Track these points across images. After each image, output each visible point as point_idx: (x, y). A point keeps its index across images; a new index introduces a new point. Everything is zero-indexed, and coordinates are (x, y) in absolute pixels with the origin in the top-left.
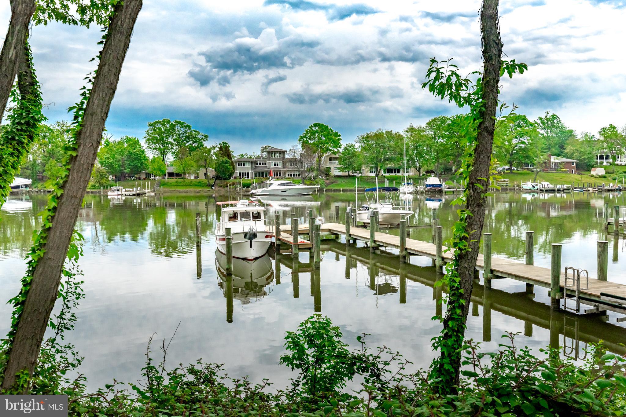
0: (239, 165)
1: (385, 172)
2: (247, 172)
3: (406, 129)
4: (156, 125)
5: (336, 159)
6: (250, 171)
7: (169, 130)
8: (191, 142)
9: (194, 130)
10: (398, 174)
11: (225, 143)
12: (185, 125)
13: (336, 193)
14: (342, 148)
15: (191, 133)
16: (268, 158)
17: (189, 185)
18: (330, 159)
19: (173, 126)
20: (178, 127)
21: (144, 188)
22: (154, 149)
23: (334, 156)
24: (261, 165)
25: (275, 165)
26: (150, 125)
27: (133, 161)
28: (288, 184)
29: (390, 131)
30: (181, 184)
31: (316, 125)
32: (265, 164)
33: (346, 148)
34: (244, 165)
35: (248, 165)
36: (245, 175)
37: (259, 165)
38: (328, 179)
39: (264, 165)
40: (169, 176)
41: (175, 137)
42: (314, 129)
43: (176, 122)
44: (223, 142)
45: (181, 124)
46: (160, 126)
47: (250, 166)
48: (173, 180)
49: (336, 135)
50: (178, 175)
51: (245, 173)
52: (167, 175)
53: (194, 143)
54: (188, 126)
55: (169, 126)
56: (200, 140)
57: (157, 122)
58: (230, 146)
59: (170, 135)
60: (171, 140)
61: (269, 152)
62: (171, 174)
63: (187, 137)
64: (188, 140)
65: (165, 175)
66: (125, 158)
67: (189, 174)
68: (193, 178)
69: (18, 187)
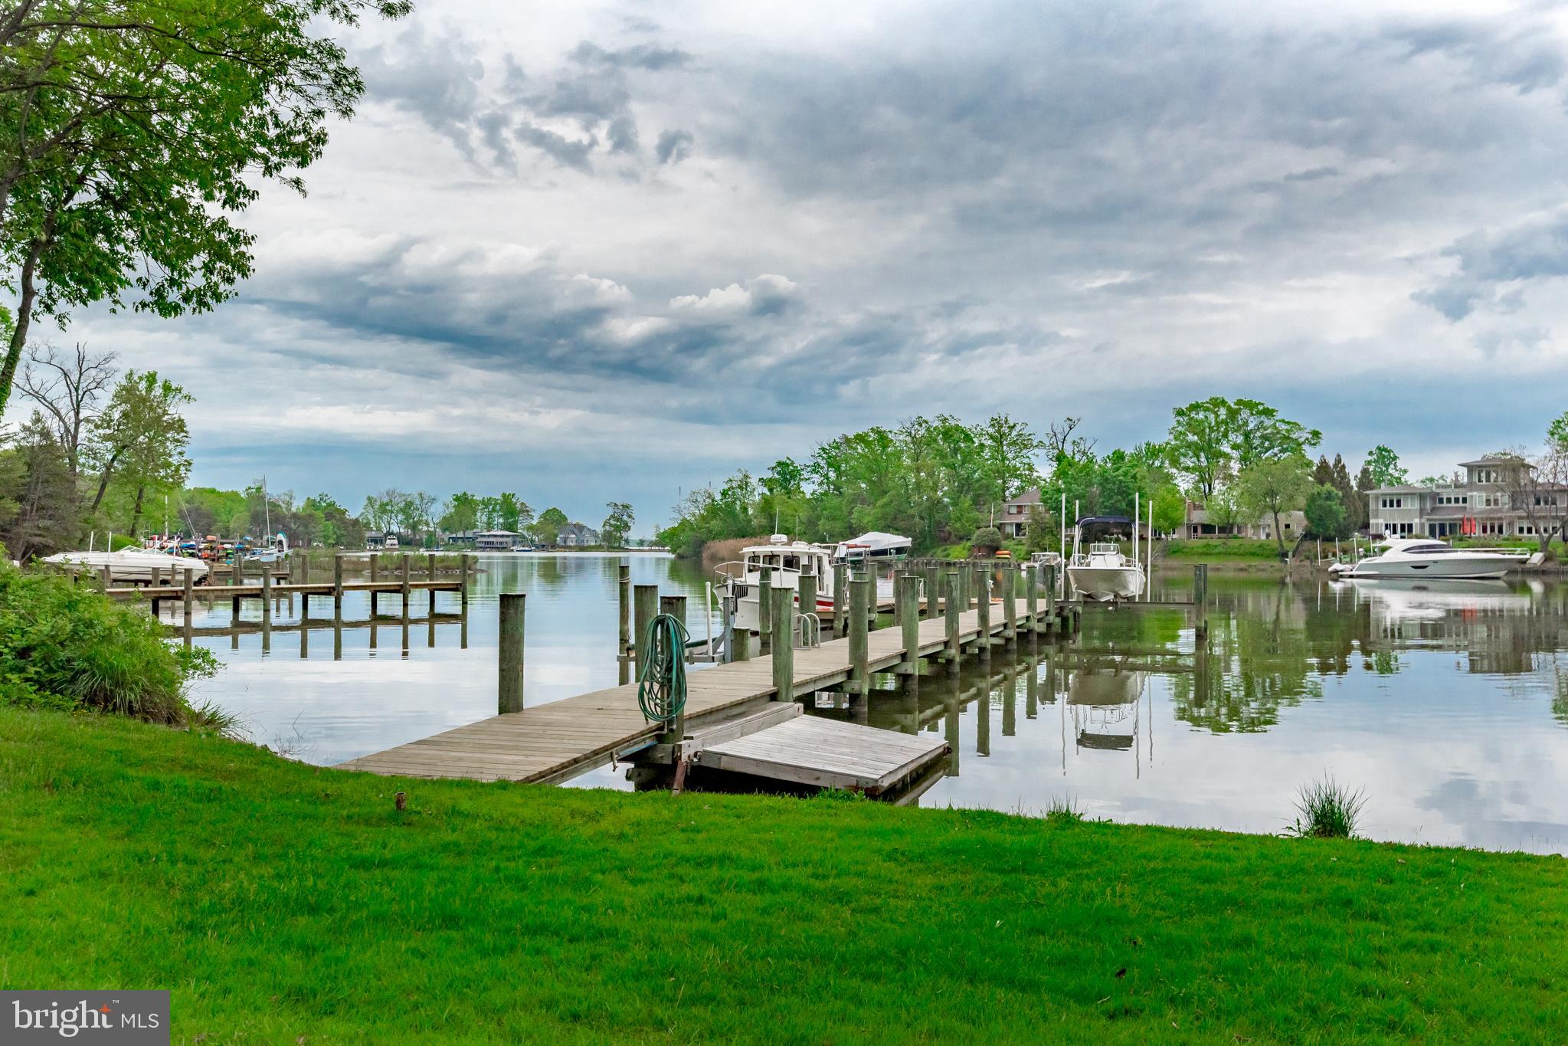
0: (1385, 505)
2: (1406, 522)
4: (1192, 414)
6: (1416, 521)
7: (1223, 422)
8: (1276, 450)
9: (1283, 421)
12: (1261, 408)
15: (1274, 426)
16: (1470, 485)
17: (1235, 554)
19: (1233, 414)
20: (1245, 414)
22: (1188, 469)
24: (1453, 504)
25: (1488, 502)
26: (1180, 413)
27: (1110, 497)
28: (1430, 549)
30: (1217, 551)
32: (1465, 500)
34: (1399, 505)
35: (1411, 505)
36: (1403, 530)
37: (1445, 504)
39: (1461, 504)
40: (1204, 532)
41: (1240, 439)
43: (1240, 402)
44: (1379, 448)
45: (1250, 405)
46: (1201, 416)
47: (1417, 506)
48: (1215, 540)
50: (1225, 530)
51: (1403, 526)
52: (1199, 530)
53: (1283, 451)
54: (1268, 413)
55: (1223, 413)
56: (1300, 445)
57: (1195, 407)
58: (1395, 458)
59: (1225, 435)
60: (1225, 448)
61: (1471, 468)
62: (1208, 529)
63: (1264, 438)
64: (1267, 444)
65: (1195, 530)
66: (1095, 489)
67: (1256, 527)
68: (1263, 537)
69: (883, 552)
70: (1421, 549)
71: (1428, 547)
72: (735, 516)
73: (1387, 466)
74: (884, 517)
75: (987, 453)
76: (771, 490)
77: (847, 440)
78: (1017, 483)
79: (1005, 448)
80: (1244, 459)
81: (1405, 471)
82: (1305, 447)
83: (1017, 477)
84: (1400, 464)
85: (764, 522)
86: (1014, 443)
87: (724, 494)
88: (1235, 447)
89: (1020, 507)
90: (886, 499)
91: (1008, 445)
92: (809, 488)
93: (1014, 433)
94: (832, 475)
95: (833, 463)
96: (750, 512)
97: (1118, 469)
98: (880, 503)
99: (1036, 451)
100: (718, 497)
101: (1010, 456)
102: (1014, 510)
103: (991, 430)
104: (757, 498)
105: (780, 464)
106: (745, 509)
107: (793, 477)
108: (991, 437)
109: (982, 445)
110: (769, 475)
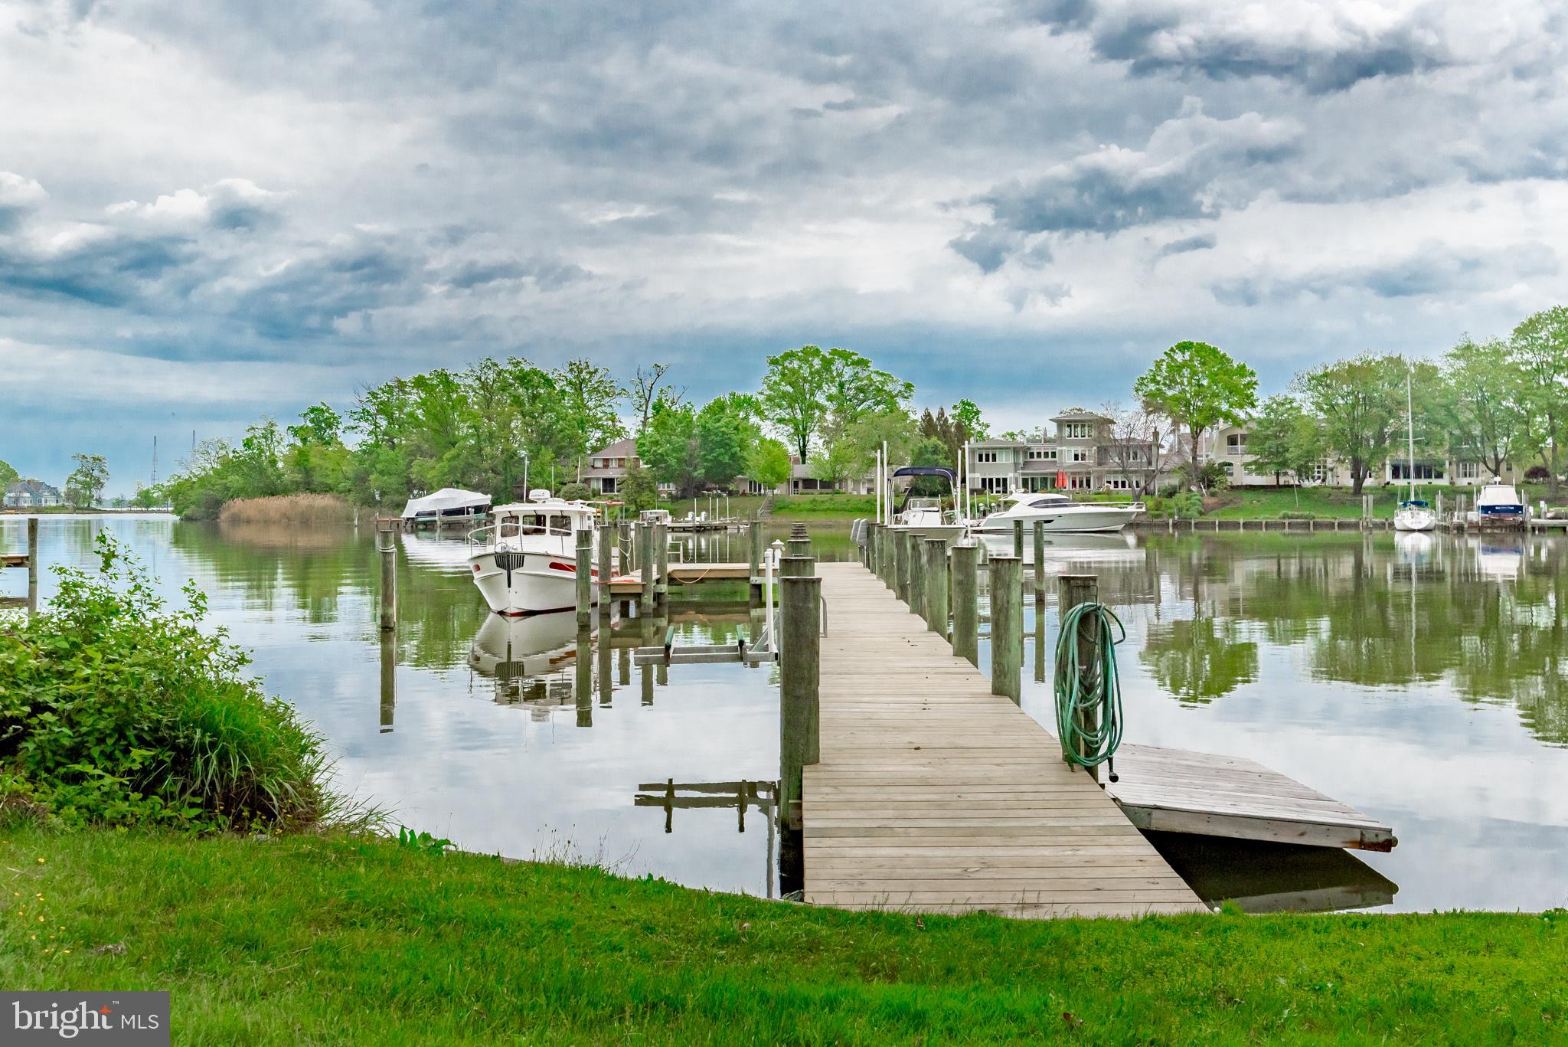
0: (981, 459)
1: (1396, 473)
2: (1001, 477)
3: (1452, 350)
4: (786, 364)
5: (1244, 437)
6: (1010, 476)
7: (817, 372)
8: (869, 403)
9: (877, 372)
10: (1436, 482)
11: (969, 404)
12: (855, 358)
13: (1224, 532)
14: (1259, 409)
15: (869, 378)
16: (1059, 440)
17: (844, 510)
18: (1232, 441)
19: (827, 364)
20: (838, 364)
21: (722, 514)
22: (780, 421)
23: (1239, 432)
24: (1043, 459)
25: (1076, 457)
26: (774, 362)
27: (712, 450)
28: (1056, 503)
29: (1395, 356)
30: (824, 507)
31: (1184, 347)
32: (1054, 455)
33: (1268, 407)
34: (994, 459)
35: (1005, 459)
36: (998, 485)
37: (1035, 459)
38: (1213, 495)
39: (1050, 459)
40: (805, 487)
41: (834, 390)
42: (1179, 357)
43: (834, 352)
44: (960, 402)
45: (845, 356)
46: (796, 364)
47: (1011, 461)
48: (817, 494)
49: (1242, 371)
50: (827, 485)
51: (998, 480)
52: (800, 485)
53: (877, 403)
54: (862, 363)
55: (817, 363)
56: (893, 397)
57: (790, 356)
58: (978, 413)
59: (819, 387)
60: (820, 398)
61: (1060, 423)
62: (809, 483)
63: (860, 390)
64: (861, 396)
65: (796, 485)
66: (695, 442)
67: (856, 482)
68: (864, 492)
69: (460, 511)
70: (1046, 504)
71: (1054, 501)
72: (262, 471)
73: (970, 421)
74: (452, 470)
75: (567, 402)
76: (304, 440)
77: (401, 385)
78: (598, 434)
79: (585, 395)
80: (838, 411)
81: (988, 426)
82: (899, 400)
83: (598, 427)
84: (982, 418)
85: (299, 477)
86: (596, 390)
87: (248, 444)
88: (830, 398)
89: (606, 460)
90: (453, 451)
91: (590, 393)
92: (353, 440)
93: (596, 378)
94: (383, 423)
95: (384, 409)
96: (280, 465)
97: (719, 421)
98: (448, 455)
99: (618, 399)
100: (240, 448)
101: (591, 404)
102: (599, 464)
103: (570, 376)
104: (286, 451)
105: (313, 410)
106: (273, 462)
107: (330, 426)
108: (570, 383)
109: (563, 392)
110: (300, 423)
